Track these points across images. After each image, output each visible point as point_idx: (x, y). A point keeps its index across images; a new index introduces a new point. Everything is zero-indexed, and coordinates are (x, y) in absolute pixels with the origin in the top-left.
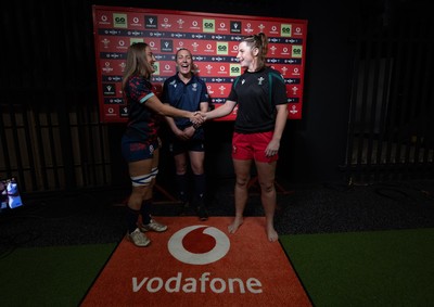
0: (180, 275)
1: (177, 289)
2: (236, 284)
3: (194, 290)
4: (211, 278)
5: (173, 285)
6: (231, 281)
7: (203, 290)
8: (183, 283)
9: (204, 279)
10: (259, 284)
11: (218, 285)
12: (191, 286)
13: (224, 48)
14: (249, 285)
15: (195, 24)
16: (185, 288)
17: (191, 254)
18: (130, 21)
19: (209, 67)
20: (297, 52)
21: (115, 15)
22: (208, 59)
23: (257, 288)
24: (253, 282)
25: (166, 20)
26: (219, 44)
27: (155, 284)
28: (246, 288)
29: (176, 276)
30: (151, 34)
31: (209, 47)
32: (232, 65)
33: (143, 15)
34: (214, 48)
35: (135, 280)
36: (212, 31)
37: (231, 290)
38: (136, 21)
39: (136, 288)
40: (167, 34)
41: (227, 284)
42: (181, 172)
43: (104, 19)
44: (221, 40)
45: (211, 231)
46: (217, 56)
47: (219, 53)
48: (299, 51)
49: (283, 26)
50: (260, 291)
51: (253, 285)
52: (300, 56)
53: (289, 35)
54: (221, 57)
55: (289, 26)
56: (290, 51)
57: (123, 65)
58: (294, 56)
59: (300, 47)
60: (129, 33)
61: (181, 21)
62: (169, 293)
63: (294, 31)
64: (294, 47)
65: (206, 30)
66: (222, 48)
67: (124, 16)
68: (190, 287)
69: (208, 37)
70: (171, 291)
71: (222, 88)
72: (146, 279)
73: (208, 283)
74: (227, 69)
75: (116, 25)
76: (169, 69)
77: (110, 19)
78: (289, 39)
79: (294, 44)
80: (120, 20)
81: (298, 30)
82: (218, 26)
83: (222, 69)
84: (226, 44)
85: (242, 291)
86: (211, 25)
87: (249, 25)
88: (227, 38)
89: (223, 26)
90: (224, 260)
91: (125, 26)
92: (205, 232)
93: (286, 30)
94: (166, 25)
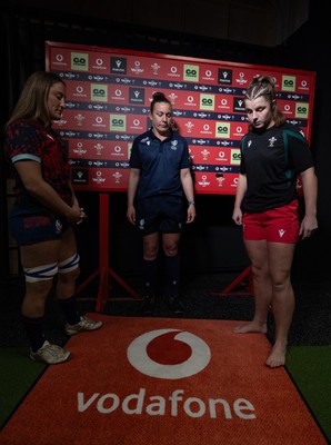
0: (142, 391)
1: (138, 411)
2: (219, 407)
3: (161, 412)
4: (185, 397)
5: (133, 404)
6: (212, 403)
7: (174, 412)
8: (147, 402)
9: (175, 398)
10: (250, 407)
11: (195, 407)
12: (158, 407)
13: (210, 102)
14: (237, 408)
15: (174, 70)
16: (149, 409)
17: (158, 365)
18: (92, 63)
19: (190, 125)
20: (302, 111)
21: (74, 55)
22: (189, 114)
23: (248, 412)
24: (242, 404)
25: (137, 64)
26: (203, 96)
27: (108, 403)
28: (233, 412)
29: (137, 393)
30: (118, 80)
31: (190, 99)
32: (218, 124)
33: (109, 56)
34: (197, 101)
35: (81, 396)
36: (195, 79)
37: (213, 414)
38: (100, 63)
39: (82, 407)
40: (138, 80)
41: (207, 406)
42: (150, 256)
43: (60, 59)
44: (206, 92)
45: (184, 337)
46: (200, 112)
47: (202, 107)
48: (304, 110)
49: (285, 78)
50: (252, 416)
51: (243, 409)
52: (305, 116)
53: (292, 89)
54: (206, 112)
55: (293, 79)
56: (293, 109)
57: (80, 117)
58: (298, 115)
59: (306, 106)
60: (90, 78)
61: (156, 66)
62: (128, 415)
63: (298, 84)
64: (298, 105)
65: (187, 78)
66: (207, 102)
67: (85, 56)
68: (156, 409)
69: (190, 86)
70: (131, 412)
71: (205, 152)
72: (96, 396)
73: (180, 404)
74: (212, 129)
75: (74, 67)
76: (138, 126)
77: (67, 59)
78: (292, 94)
79: (298, 100)
80: (80, 60)
81: (304, 84)
82: (202, 74)
83: (206, 127)
84: (212, 97)
85: (228, 415)
86: (194, 73)
87: (242, 75)
88: (213, 90)
89: (209, 74)
90: (202, 375)
91: (85, 68)
92: (177, 338)
93: (288, 83)
94: (137, 70)
